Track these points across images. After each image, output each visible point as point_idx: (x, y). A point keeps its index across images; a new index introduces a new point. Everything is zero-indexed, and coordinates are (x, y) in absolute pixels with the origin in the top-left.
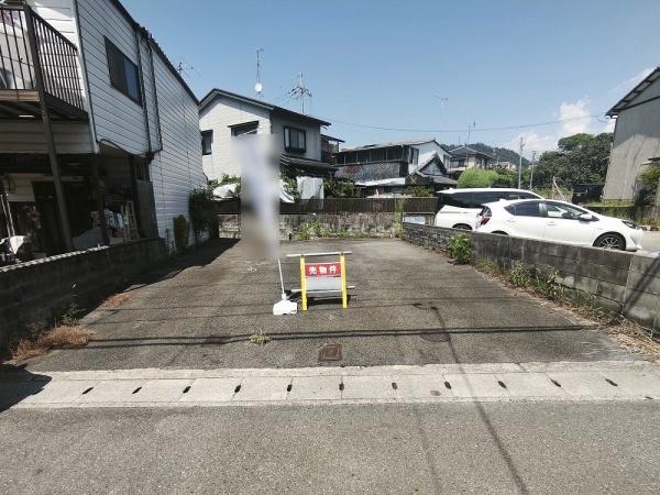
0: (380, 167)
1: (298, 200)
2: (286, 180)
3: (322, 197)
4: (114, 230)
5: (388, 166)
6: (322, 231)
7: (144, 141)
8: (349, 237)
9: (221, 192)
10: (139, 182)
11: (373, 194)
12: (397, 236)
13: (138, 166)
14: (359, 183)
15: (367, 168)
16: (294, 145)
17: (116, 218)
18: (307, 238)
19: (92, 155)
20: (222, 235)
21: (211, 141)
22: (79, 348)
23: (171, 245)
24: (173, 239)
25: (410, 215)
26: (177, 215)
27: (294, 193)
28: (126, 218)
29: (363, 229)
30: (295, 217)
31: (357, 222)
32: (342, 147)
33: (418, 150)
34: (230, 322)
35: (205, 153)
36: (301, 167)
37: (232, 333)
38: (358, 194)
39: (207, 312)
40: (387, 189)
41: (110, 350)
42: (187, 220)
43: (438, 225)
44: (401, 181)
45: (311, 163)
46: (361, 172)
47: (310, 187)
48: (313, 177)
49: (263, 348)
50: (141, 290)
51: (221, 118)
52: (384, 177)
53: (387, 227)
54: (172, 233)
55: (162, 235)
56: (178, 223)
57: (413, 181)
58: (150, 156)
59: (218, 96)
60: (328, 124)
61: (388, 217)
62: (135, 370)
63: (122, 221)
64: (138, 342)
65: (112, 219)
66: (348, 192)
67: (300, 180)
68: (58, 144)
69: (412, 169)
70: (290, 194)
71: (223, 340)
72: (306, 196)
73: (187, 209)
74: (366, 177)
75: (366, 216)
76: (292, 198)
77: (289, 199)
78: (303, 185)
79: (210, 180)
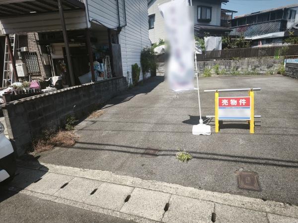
0: (264, 26)
1: (203, 52)
2: (197, 40)
3: (220, 49)
4: (100, 73)
5: (271, 25)
6: (220, 71)
7: (116, 21)
8: (239, 74)
9: (158, 50)
10: (113, 45)
11: (258, 44)
12: (279, 73)
13: (112, 35)
14: (247, 38)
15: (254, 28)
16: (203, 18)
17: (101, 66)
18: (209, 75)
19: (87, 29)
20: (158, 74)
21: (154, 21)
22: (69, 147)
23: (130, 81)
24: (131, 77)
25: (291, 58)
26: (134, 64)
27: (202, 48)
28: (106, 66)
29: (250, 69)
30: (202, 62)
31: (245, 64)
32: (235, 16)
33: (295, 11)
34: (161, 137)
35: (150, 28)
36: (207, 30)
37: (163, 148)
38: (247, 45)
39: (146, 128)
40: (269, 40)
41: (86, 151)
42: (139, 66)
44: (281, 34)
45: (214, 28)
46: (249, 30)
47: (213, 43)
48: (215, 36)
49: (186, 165)
50: (110, 108)
52: (267, 32)
53: (269, 67)
54: (130, 74)
55: (125, 75)
56: (135, 68)
57: (291, 33)
58: (119, 29)
61: (270, 60)
62: (96, 171)
63: (103, 67)
64: (102, 147)
65: (99, 67)
66: (240, 44)
67: (206, 39)
68: (68, 24)
69: (289, 25)
70: (199, 48)
71: (157, 153)
72: (210, 49)
73: (139, 60)
74: (252, 34)
75: (253, 60)
76: (200, 50)
77: (199, 51)
78: (208, 42)
79: (152, 43)
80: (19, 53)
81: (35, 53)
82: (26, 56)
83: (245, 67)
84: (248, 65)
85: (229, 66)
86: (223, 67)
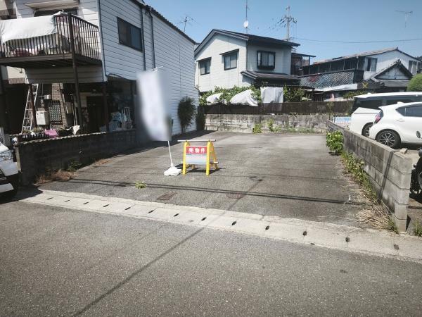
0: (335, 76)
1: (260, 104)
2: (253, 90)
3: (281, 101)
5: (344, 75)
6: (274, 128)
8: (295, 132)
9: (211, 100)
11: (330, 97)
14: (318, 90)
15: (326, 77)
16: (264, 64)
19: (104, 83)
21: (210, 65)
27: (258, 99)
30: (258, 116)
33: (376, 59)
35: (206, 73)
40: (341, 93)
44: (354, 86)
46: (321, 81)
48: (274, 86)
51: (217, 49)
52: (339, 83)
57: (365, 86)
59: (215, 34)
60: (297, 45)
67: (263, 89)
69: (367, 75)
70: (255, 99)
72: (267, 101)
74: (324, 85)
76: (256, 102)
77: (254, 103)
78: (264, 93)
79: (201, 91)
80: (42, 101)
81: (59, 102)
82: (49, 104)
83: (303, 123)
84: (306, 121)
85: (286, 122)
86: (280, 123)
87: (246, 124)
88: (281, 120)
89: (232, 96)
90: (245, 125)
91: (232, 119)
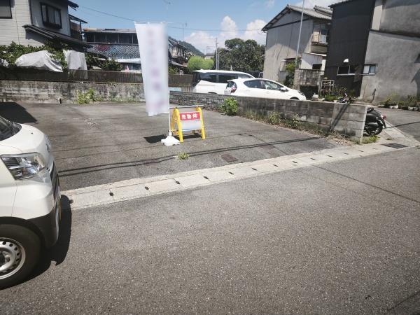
1: (66, 70)
3: (86, 68)
6: (95, 97)
27: (63, 64)
29: (129, 96)
30: (65, 85)
31: (124, 90)
43: (197, 92)
47: (76, 60)
70: (58, 64)
72: (73, 67)
75: (131, 86)
76: (60, 68)
77: (57, 68)
83: (123, 93)
85: (105, 92)
87: (46, 93)
88: (97, 89)
89: (17, 56)
90: (44, 94)
91: (19, 87)
